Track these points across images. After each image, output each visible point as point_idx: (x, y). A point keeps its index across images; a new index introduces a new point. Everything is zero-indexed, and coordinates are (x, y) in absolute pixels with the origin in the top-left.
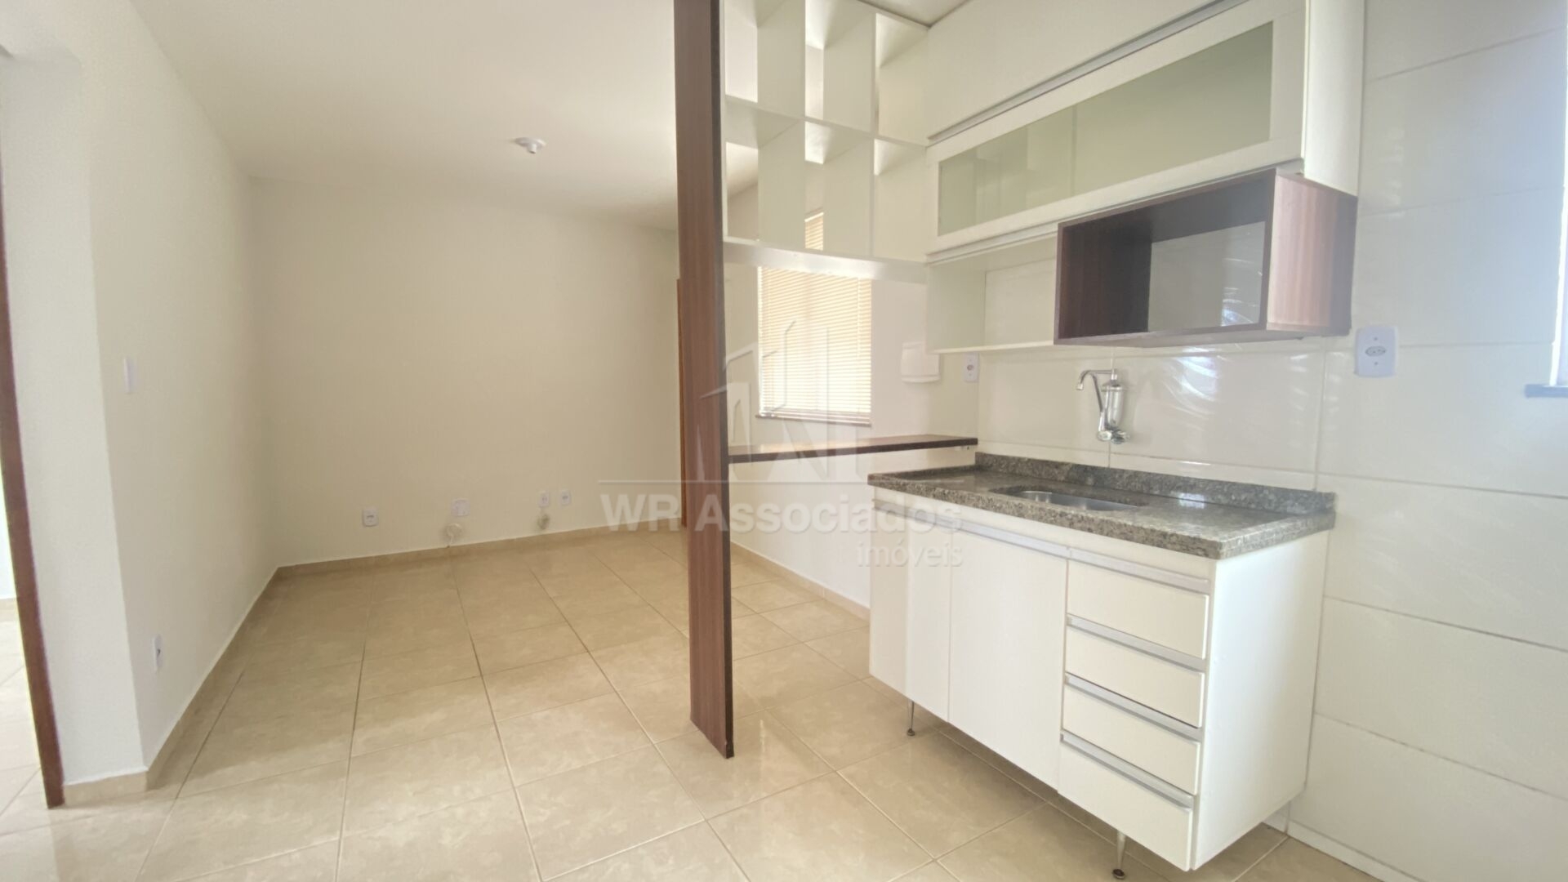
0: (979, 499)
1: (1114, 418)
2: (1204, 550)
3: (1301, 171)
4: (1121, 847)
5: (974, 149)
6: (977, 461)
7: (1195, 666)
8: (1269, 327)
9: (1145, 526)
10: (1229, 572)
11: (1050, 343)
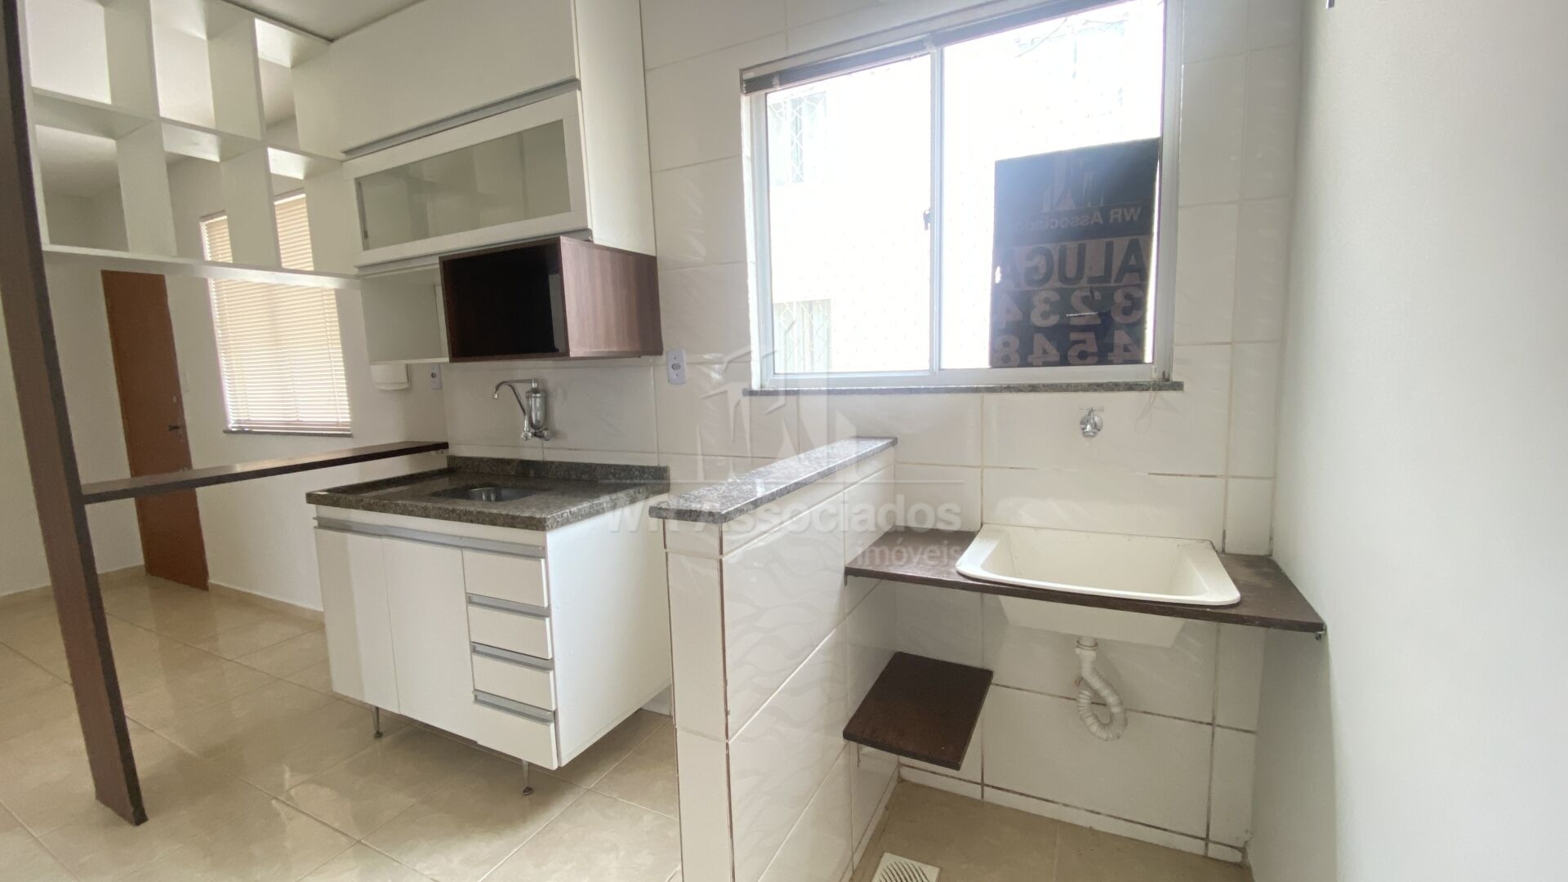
0: (397, 505)
1: (538, 418)
2: (535, 525)
3: (590, 238)
4: (526, 768)
5: (407, 166)
6: (448, 465)
7: (542, 614)
8: (572, 354)
9: (503, 513)
10: (556, 540)
11: (447, 360)
